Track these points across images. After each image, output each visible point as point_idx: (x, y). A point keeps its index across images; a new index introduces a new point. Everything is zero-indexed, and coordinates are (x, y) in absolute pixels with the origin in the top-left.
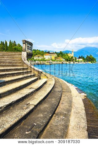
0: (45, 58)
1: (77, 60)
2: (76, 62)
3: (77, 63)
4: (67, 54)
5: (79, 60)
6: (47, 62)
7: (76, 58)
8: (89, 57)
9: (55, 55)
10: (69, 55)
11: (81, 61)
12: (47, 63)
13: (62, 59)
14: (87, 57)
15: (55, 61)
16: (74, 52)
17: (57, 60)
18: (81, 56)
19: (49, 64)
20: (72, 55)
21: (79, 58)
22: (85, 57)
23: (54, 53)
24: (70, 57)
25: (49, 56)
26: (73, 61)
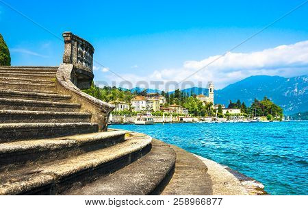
0: (133, 108)
1: (224, 112)
2: (221, 117)
3: (225, 119)
4: (195, 96)
5: (230, 112)
6: (139, 117)
7: (220, 106)
8: (261, 105)
9: (162, 100)
10: (201, 99)
11: (237, 116)
12: (139, 119)
13: (180, 111)
14: (253, 105)
15: (160, 115)
16: (215, 91)
17: (167, 112)
18: (235, 102)
19: (144, 122)
20: (210, 99)
21: (231, 106)
22: (249, 105)
23: (157, 95)
24: (204, 105)
25: (144, 102)
26: (210, 115)
